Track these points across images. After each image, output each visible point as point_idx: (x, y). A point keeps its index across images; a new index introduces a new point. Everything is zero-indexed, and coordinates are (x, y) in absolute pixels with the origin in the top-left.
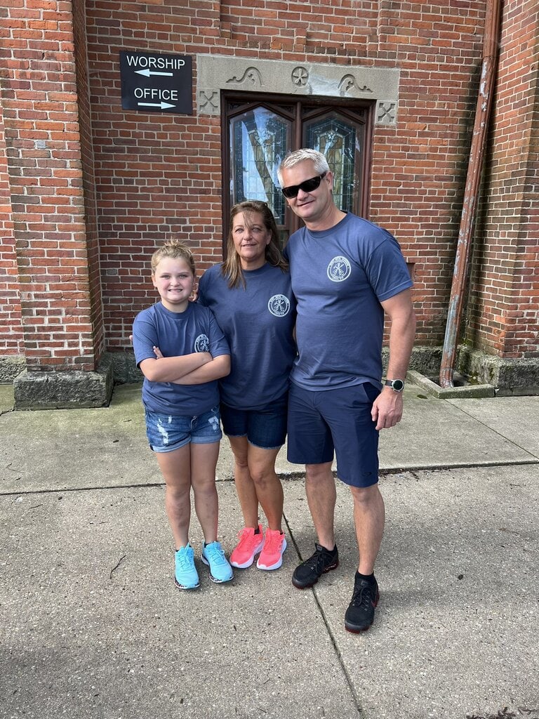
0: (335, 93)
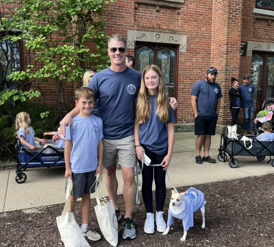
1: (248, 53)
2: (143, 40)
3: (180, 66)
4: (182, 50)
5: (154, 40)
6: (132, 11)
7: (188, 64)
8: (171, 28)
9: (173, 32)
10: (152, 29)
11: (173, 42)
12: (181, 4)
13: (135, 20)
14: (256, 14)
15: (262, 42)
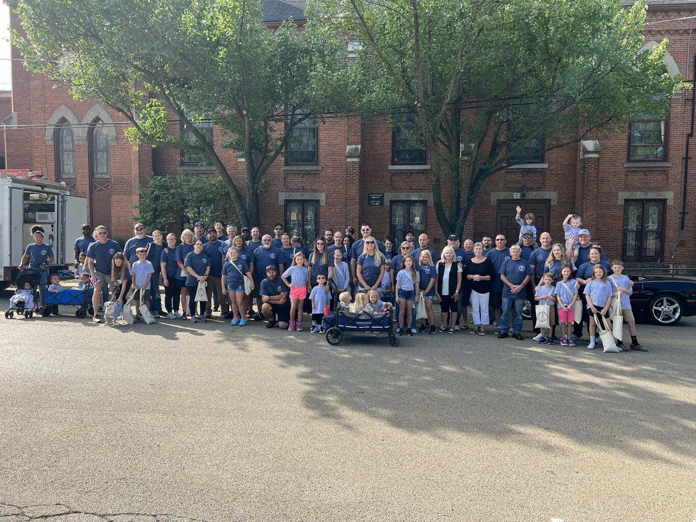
0: (417, 199)
1: (385, 203)
2: (290, 198)
3: (321, 215)
4: (323, 203)
5: (299, 198)
6: (282, 180)
7: (328, 213)
8: (313, 188)
9: (314, 191)
10: (298, 190)
11: (314, 198)
12: (320, 170)
13: (285, 185)
14: (391, 170)
15: (400, 192)
